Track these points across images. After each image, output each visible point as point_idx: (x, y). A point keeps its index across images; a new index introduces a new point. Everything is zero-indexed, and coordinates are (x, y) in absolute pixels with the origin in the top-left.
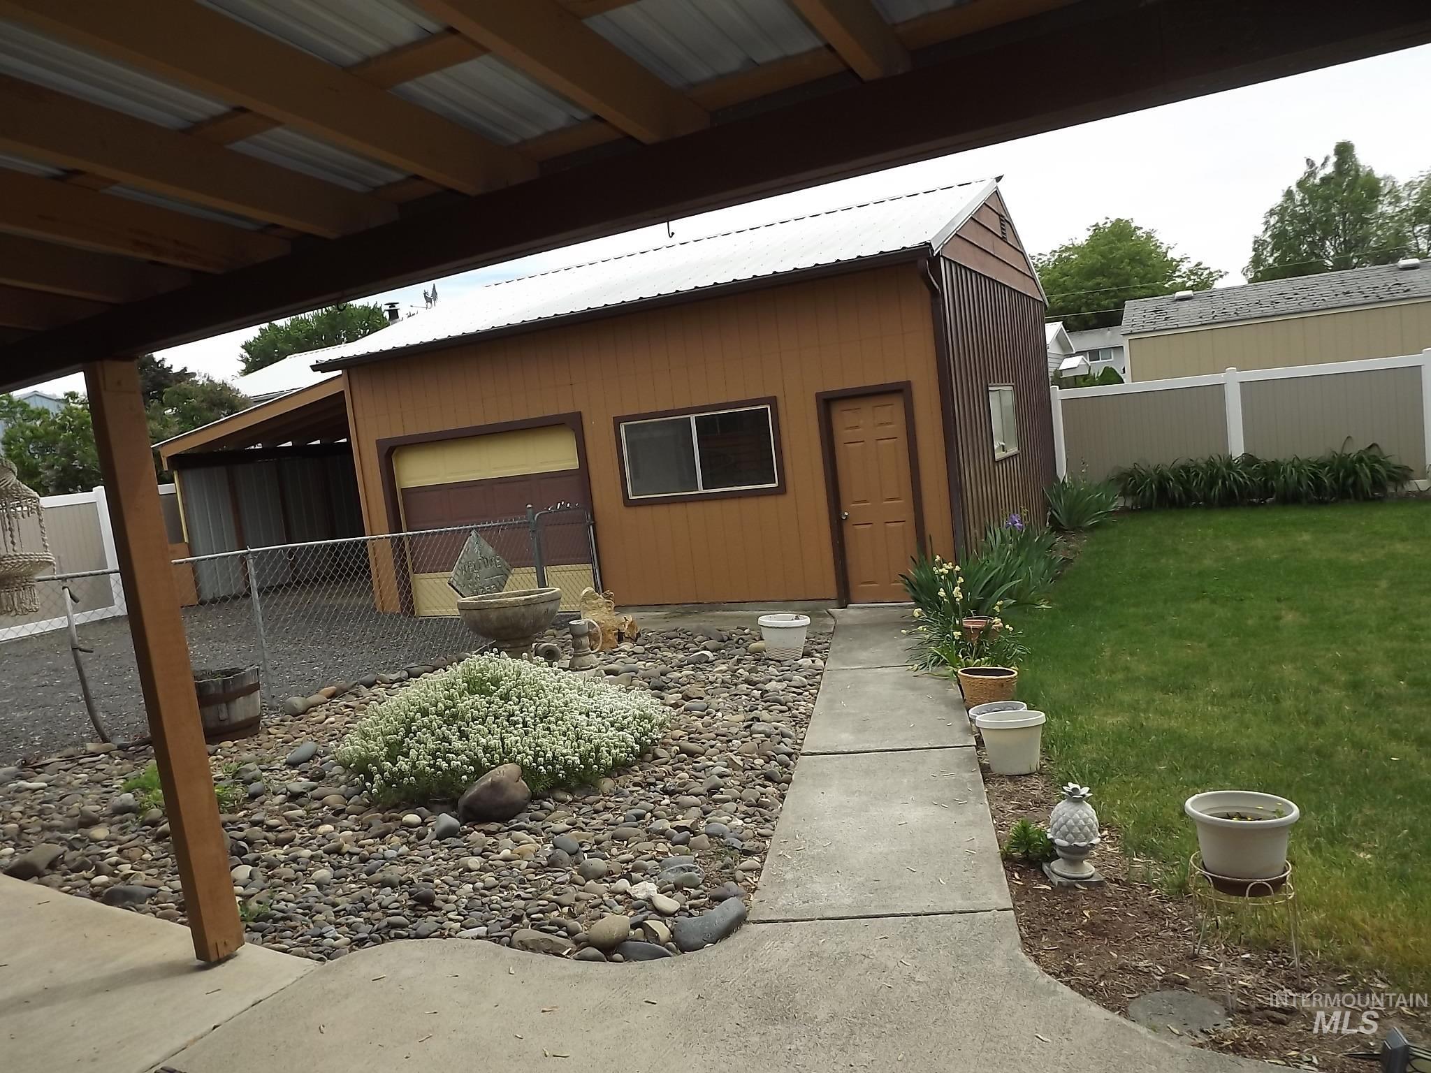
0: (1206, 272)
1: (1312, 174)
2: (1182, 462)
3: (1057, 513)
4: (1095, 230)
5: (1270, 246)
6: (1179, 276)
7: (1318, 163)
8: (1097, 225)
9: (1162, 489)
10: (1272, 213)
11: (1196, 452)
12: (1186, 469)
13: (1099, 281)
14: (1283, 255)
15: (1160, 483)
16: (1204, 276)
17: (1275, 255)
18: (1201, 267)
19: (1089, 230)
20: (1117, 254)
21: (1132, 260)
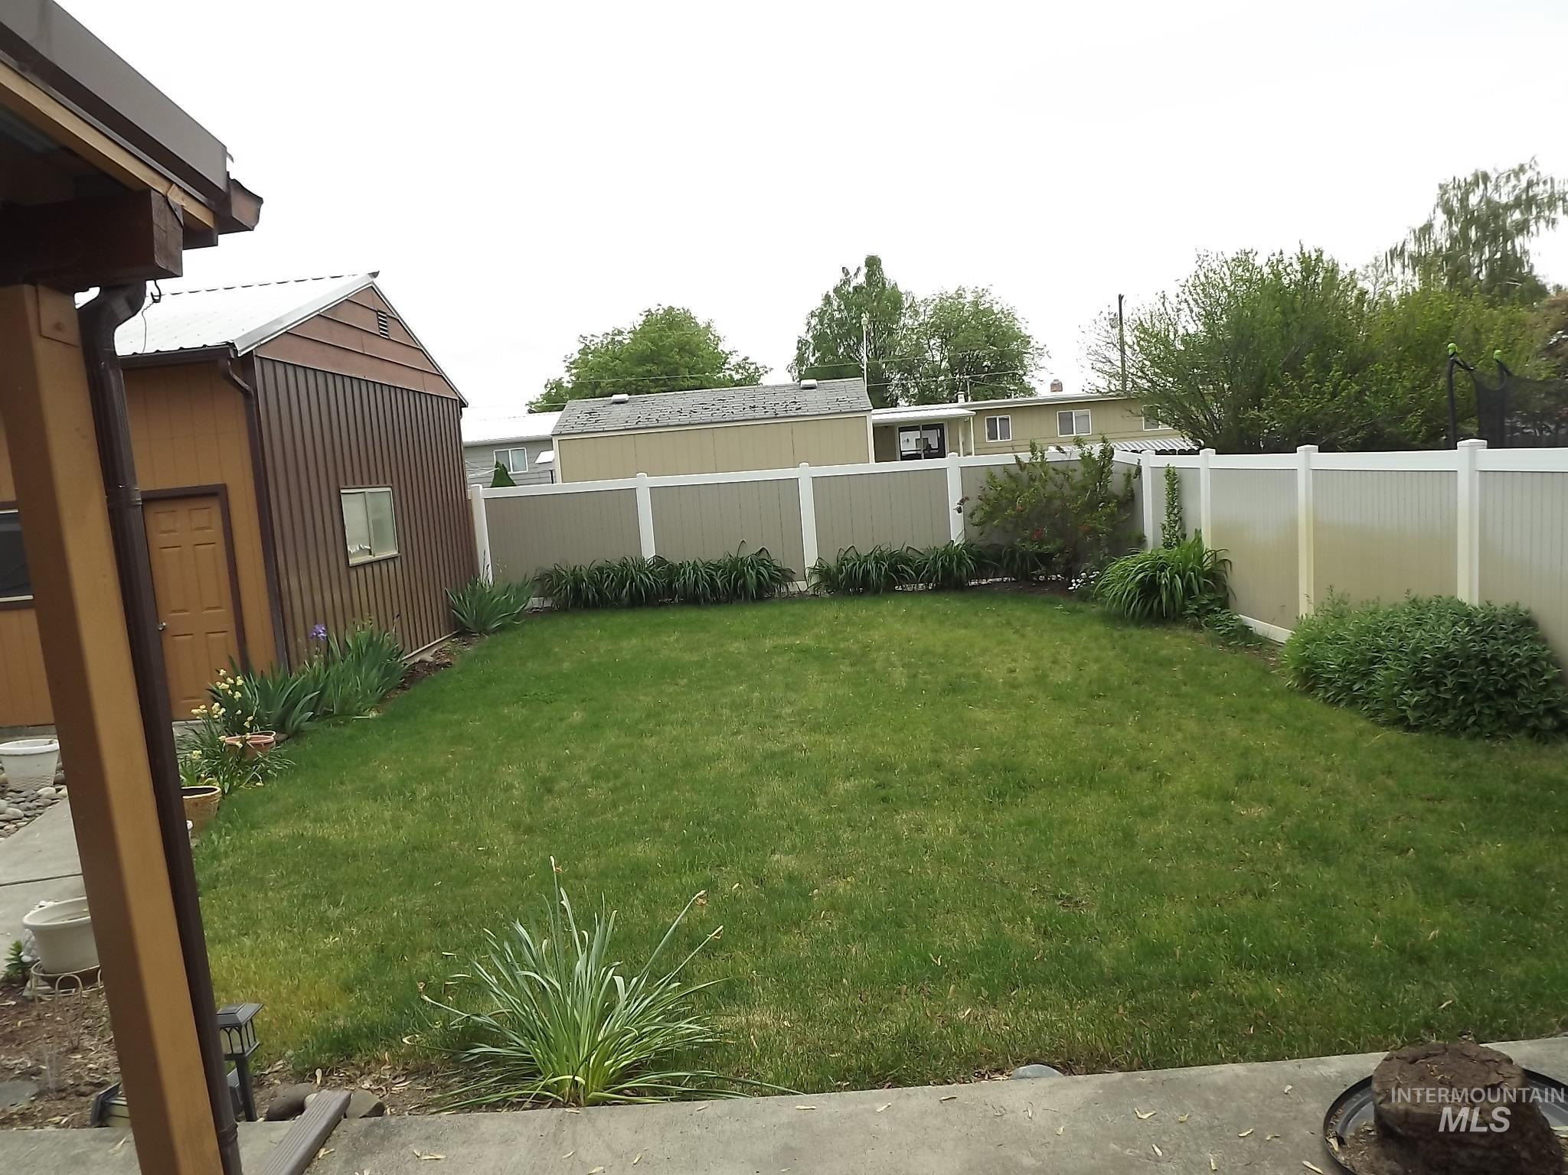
0: (753, 367)
1: (846, 282)
2: (597, 564)
3: (463, 616)
4: (647, 316)
5: (811, 347)
6: (728, 369)
7: (852, 273)
8: (649, 311)
9: (577, 590)
10: (813, 315)
11: (610, 553)
12: (600, 570)
13: (649, 368)
14: (823, 356)
15: (576, 583)
16: (751, 370)
17: (817, 355)
18: (748, 361)
19: (641, 315)
20: (667, 342)
21: (682, 349)
